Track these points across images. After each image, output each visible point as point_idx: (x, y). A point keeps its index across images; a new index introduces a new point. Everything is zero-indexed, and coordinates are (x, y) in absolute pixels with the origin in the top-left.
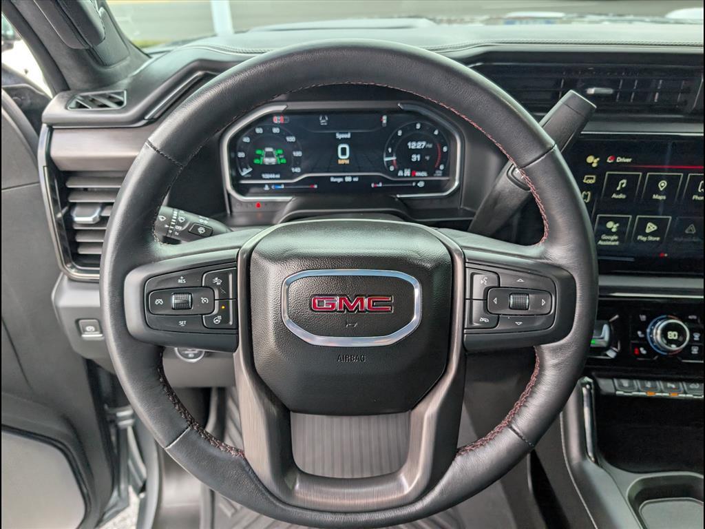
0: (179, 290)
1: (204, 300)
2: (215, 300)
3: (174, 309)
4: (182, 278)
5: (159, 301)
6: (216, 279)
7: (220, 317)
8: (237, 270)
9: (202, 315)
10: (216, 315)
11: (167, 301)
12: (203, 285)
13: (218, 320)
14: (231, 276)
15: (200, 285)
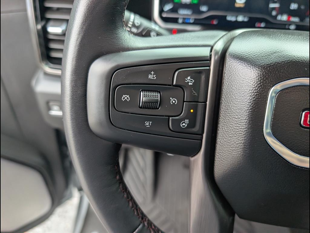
0: (149, 87)
1: (173, 101)
2: (184, 101)
3: (141, 108)
4: (152, 73)
5: (126, 97)
6: (189, 78)
7: (187, 121)
8: (209, 70)
9: (169, 116)
10: (183, 119)
11: (135, 98)
12: (174, 83)
13: (184, 124)
14: (203, 77)
15: (171, 83)
